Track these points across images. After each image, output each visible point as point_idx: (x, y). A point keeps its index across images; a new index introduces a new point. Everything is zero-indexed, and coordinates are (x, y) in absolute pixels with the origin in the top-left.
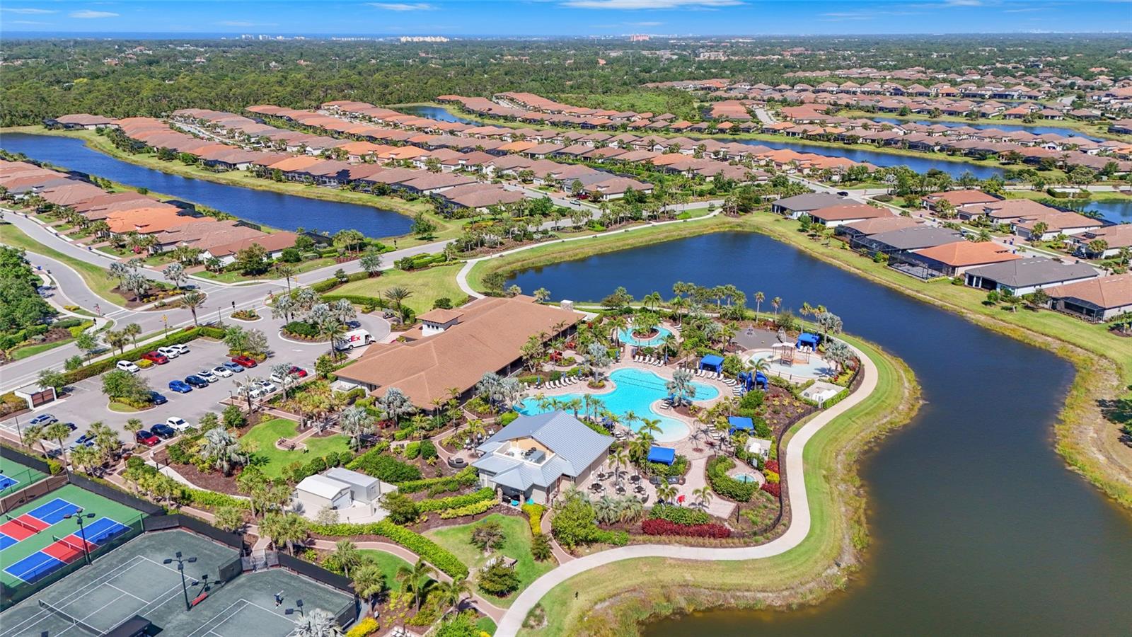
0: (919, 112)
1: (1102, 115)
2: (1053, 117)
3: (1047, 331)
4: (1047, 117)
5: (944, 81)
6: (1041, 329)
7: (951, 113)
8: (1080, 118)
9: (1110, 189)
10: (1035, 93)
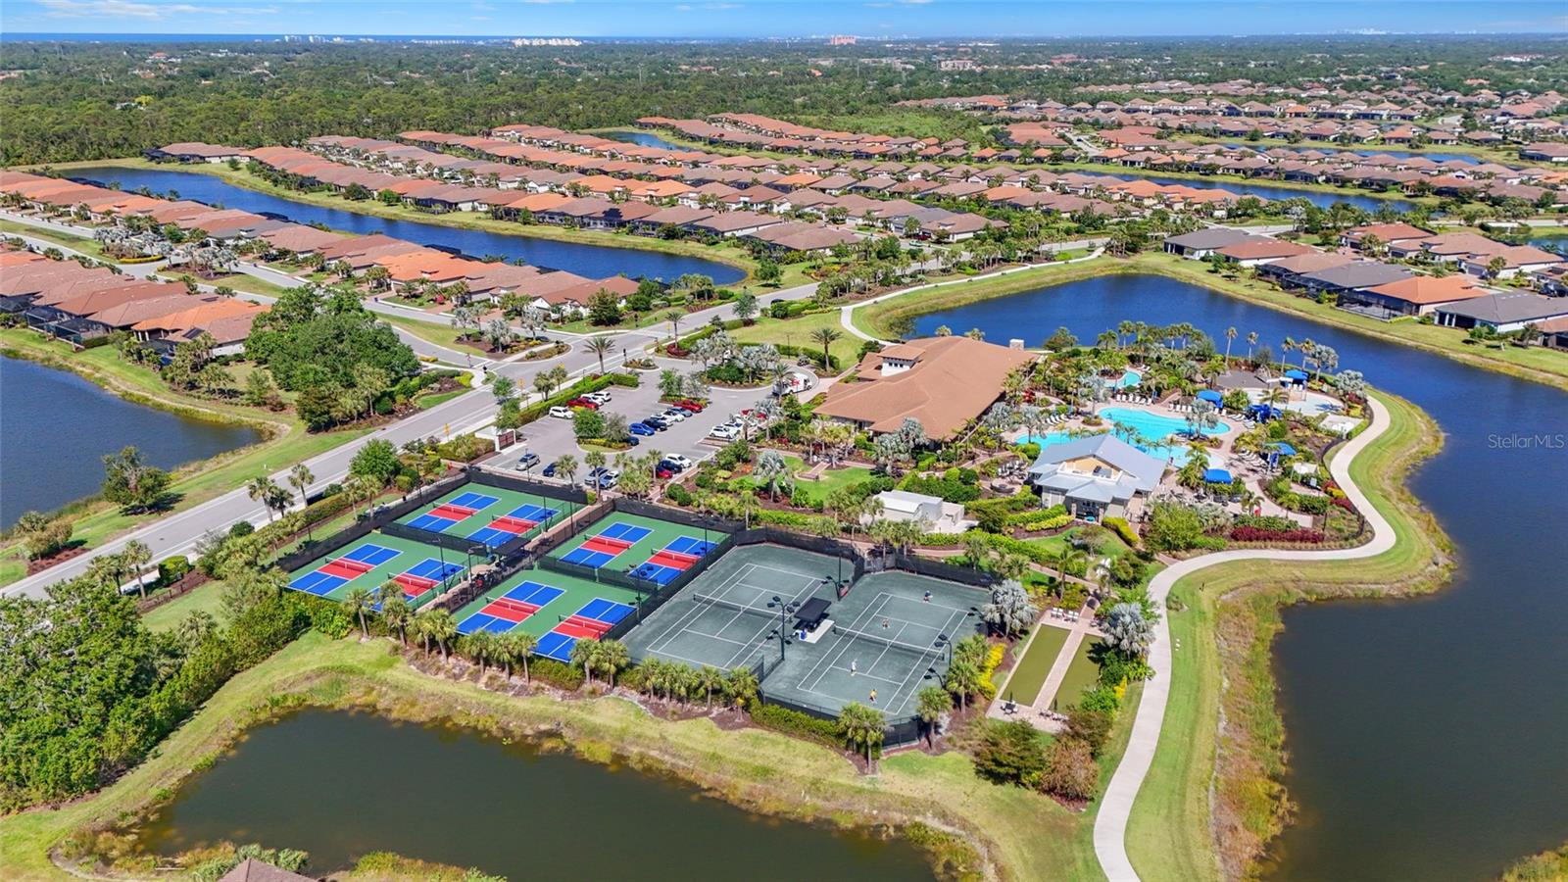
0: (1273, 136)
1: (1505, 138)
2: (1444, 142)
3: (1545, 367)
4: (1436, 141)
5: (1286, 97)
6: (1538, 366)
7: (1314, 138)
8: (1478, 142)
9: (1554, 223)
10: (1407, 111)
